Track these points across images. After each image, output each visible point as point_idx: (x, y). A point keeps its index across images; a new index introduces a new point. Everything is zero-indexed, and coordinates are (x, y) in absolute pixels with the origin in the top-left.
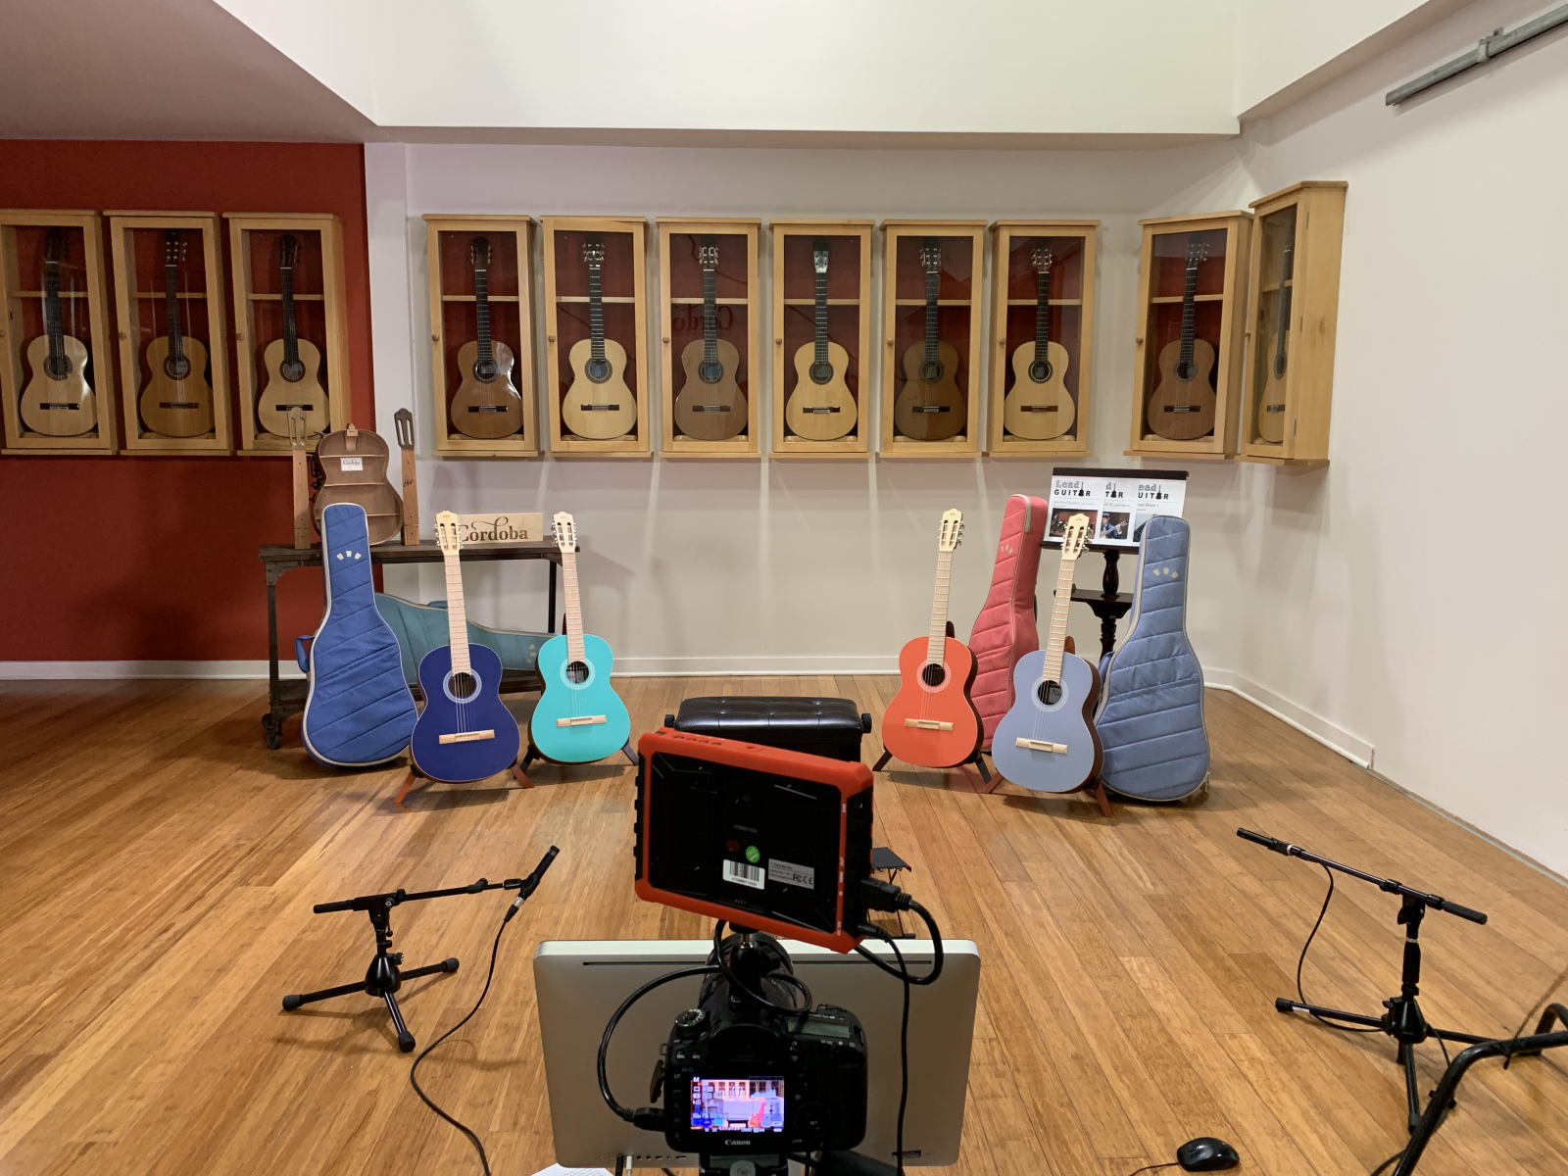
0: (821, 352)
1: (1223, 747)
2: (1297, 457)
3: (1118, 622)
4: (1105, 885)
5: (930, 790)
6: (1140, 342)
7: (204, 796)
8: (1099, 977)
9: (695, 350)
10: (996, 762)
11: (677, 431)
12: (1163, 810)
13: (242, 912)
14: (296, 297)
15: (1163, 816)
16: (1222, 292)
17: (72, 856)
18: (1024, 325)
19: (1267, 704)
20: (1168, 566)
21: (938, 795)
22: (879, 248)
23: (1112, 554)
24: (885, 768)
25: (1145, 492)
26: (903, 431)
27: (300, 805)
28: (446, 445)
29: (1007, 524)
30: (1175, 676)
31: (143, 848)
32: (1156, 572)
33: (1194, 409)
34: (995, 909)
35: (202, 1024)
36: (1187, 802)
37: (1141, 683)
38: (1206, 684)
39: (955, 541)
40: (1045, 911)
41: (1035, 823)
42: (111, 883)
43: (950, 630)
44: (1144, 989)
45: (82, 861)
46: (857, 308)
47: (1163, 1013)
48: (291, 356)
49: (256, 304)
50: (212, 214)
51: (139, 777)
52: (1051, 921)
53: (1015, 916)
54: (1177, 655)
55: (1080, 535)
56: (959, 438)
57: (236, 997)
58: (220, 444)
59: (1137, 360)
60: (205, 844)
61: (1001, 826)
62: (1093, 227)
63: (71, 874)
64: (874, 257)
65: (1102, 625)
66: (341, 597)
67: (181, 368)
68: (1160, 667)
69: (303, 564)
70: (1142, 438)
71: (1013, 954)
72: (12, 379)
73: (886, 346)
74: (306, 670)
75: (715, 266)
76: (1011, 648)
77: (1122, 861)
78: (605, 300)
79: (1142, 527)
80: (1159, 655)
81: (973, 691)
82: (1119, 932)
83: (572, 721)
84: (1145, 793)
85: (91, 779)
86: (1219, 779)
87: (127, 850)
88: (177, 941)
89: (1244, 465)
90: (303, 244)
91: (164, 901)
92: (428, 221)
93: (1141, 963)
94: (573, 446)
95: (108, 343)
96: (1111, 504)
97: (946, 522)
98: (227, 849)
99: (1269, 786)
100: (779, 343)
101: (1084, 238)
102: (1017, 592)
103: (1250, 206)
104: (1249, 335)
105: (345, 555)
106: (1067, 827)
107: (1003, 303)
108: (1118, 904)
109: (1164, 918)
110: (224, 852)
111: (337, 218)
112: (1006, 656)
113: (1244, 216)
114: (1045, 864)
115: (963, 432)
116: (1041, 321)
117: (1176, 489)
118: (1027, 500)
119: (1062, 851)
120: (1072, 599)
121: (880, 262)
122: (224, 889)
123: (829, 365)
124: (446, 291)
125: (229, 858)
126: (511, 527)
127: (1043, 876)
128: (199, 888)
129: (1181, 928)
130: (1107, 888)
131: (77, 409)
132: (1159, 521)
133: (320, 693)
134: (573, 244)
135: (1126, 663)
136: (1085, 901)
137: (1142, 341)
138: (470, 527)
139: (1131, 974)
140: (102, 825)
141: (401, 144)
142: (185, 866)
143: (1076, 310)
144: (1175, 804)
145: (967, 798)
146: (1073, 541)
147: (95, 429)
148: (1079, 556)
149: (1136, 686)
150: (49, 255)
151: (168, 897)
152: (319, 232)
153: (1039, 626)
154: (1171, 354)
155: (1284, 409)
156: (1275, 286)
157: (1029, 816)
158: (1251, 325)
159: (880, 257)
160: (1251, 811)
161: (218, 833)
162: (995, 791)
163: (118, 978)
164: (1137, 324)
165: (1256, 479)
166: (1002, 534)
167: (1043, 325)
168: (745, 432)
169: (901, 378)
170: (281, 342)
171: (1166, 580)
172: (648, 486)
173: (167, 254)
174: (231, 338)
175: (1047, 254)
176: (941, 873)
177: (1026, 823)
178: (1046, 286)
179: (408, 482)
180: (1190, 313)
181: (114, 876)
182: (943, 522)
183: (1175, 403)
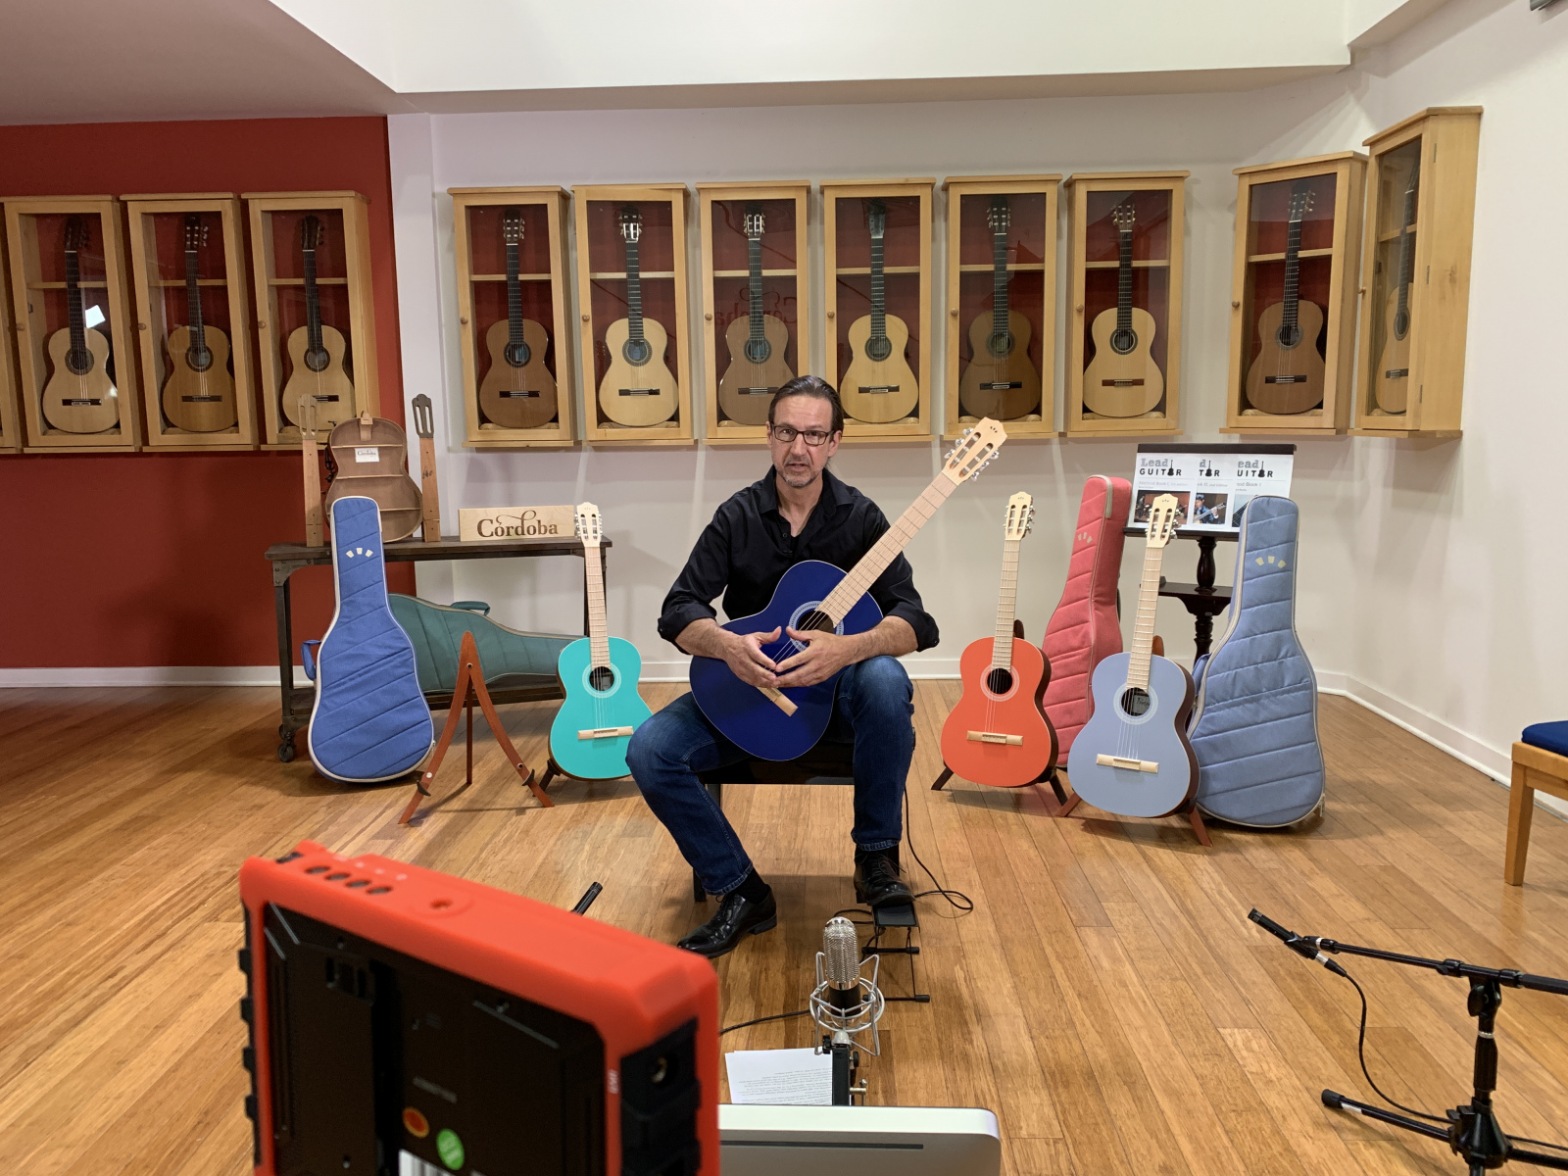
0: (878, 326)
1: (1339, 764)
2: (1423, 428)
3: (1215, 619)
4: (1201, 934)
5: (996, 813)
6: (1236, 306)
7: (199, 815)
8: (1195, 1055)
9: (740, 331)
10: (1070, 781)
11: (722, 416)
12: (1271, 838)
13: (200, 955)
14: (319, 281)
15: (1268, 844)
16: (1331, 246)
17: (39, 884)
18: (1102, 289)
19: (1388, 712)
20: (1274, 554)
21: (1006, 819)
22: (940, 210)
23: (1207, 542)
24: (944, 787)
25: (1245, 470)
26: (968, 410)
27: (296, 827)
28: (477, 435)
29: (1085, 510)
30: (1283, 681)
31: (116, 875)
32: (1260, 561)
33: (1300, 379)
34: (1067, 962)
35: (119, 1097)
36: (1299, 828)
37: (1243, 690)
38: (1320, 689)
39: (1023, 528)
40: (1128, 966)
41: (1118, 853)
42: (71, 917)
43: (1018, 629)
44: (1251, 1073)
45: (49, 890)
46: (916, 276)
47: (1277, 1108)
48: (316, 345)
49: (279, 290)
50: (231, 195)
51: (138, 792)
52: (1135, 979)
53: (1091, 972)
54: (1285, 657)
55: (1168, 518)
56: (1033, 417)
57: (166, 1062)
58: (243, 438)
59: (1234, 324)
60: (183, 871)
61: (1078, 856)
62: (1181, 178)
63: (32, 905)
64: (936, 220)
65: (1197, 623)
66: (351, 598)
67: (203, 359)
68: (1265, 671)
69: (312, 561)
70: (1240, 414)
71: (1087, 1022)
72: (33, 374)
73: (950, 318)
74: (313, 677)
75: (761, 235)
76: (1090, 652)
77: (1222, 901)
78: (643, 275)
79: (1242, 510)
80: (1263, 657)
81: (1046, 699)
82: (1219, 995)
83: (595, 732)
84: (1247, 818)
85: (88, 794)
86: (1336, 801)
87: (100, 877)
88: (121, 989)
89: (1358, 440)
90: (326, 226)
91: (123, 938)
92: (454, 195)
93: (1247, 1037)
94: (609, 433)
95: (129, 334)
96: (1206, 484)
97: (1013, 507)
98: (206, 877)
99: (1396, 811)
100: (831, 317)
101: (1171, 191)
102: (1097, 586)
103: (1364, 144)
104: (1364, 292)
105: (355, 552)
106: (1156, 859)
107: (1081, 266)
108: (1217, 957)
109: (1275, 977)
110: (204, 880)
111: (359, 195)
112: (1084, 659)
113: (1356, 158)
114: (1129, 905)
115: (1037, 411)
116: (1123, 284)
117: (1281, 467)
118: (1108, 481)
119: (1147, 886)
120: (1161, 594)
121: (943, 224)
122: (190, 924)
123: (887, 339)
124: (474, 270)
125: (205, 888)
126: (539, 521)
127: (1126, 920)
128: (162, 924)
129: (1296, 990)
130: (1204, 936)
131: (99, 404)
132: (1263, 501)
133: (326, 702)
134: (609, 214)
135: (1225, 667)
136: (1176, 952)
137: (1239, 305)
138: (494, 521)
139: (1234, 1052)
140: (82, 848)
141: (426, 114)
142: (154, 899)
143: (1164, 272)
144: (1284, 831)
145: (1039, 822)
146: (1159, 526)
147: (117, 426)
148: (1167, 543)
149: (1236, 695)
150: (68, 244)
151: (127, 934)
152: (340, 211)
153: (1123, 625)
154: (1272, 318)
155: (1407, 375)
156: (1394, 233)
157: (1111, 844)
158: (1366, 280)
159: (942, 219)
160: (1376, 839)
161: (201, 858)
162: (1072, 814)
163: (43, 1035)
164: (1234, 286)
165: (1373, 455)
166: (1079, 522)
167: (1126, 290)
169: (967, 354)
170: (304, 330)
171: (1271, 570)
172: (692, 477)
173: (187, 239)
174: (253, 326)
175: (1129, 210)
176: (1005, 915)
177: (1106, 852)
178: (1129, 248)
179: (431, 475)
180: (1293, 271)
181: (76, 909)
182: (1009, 507)
183: (1278, 374)
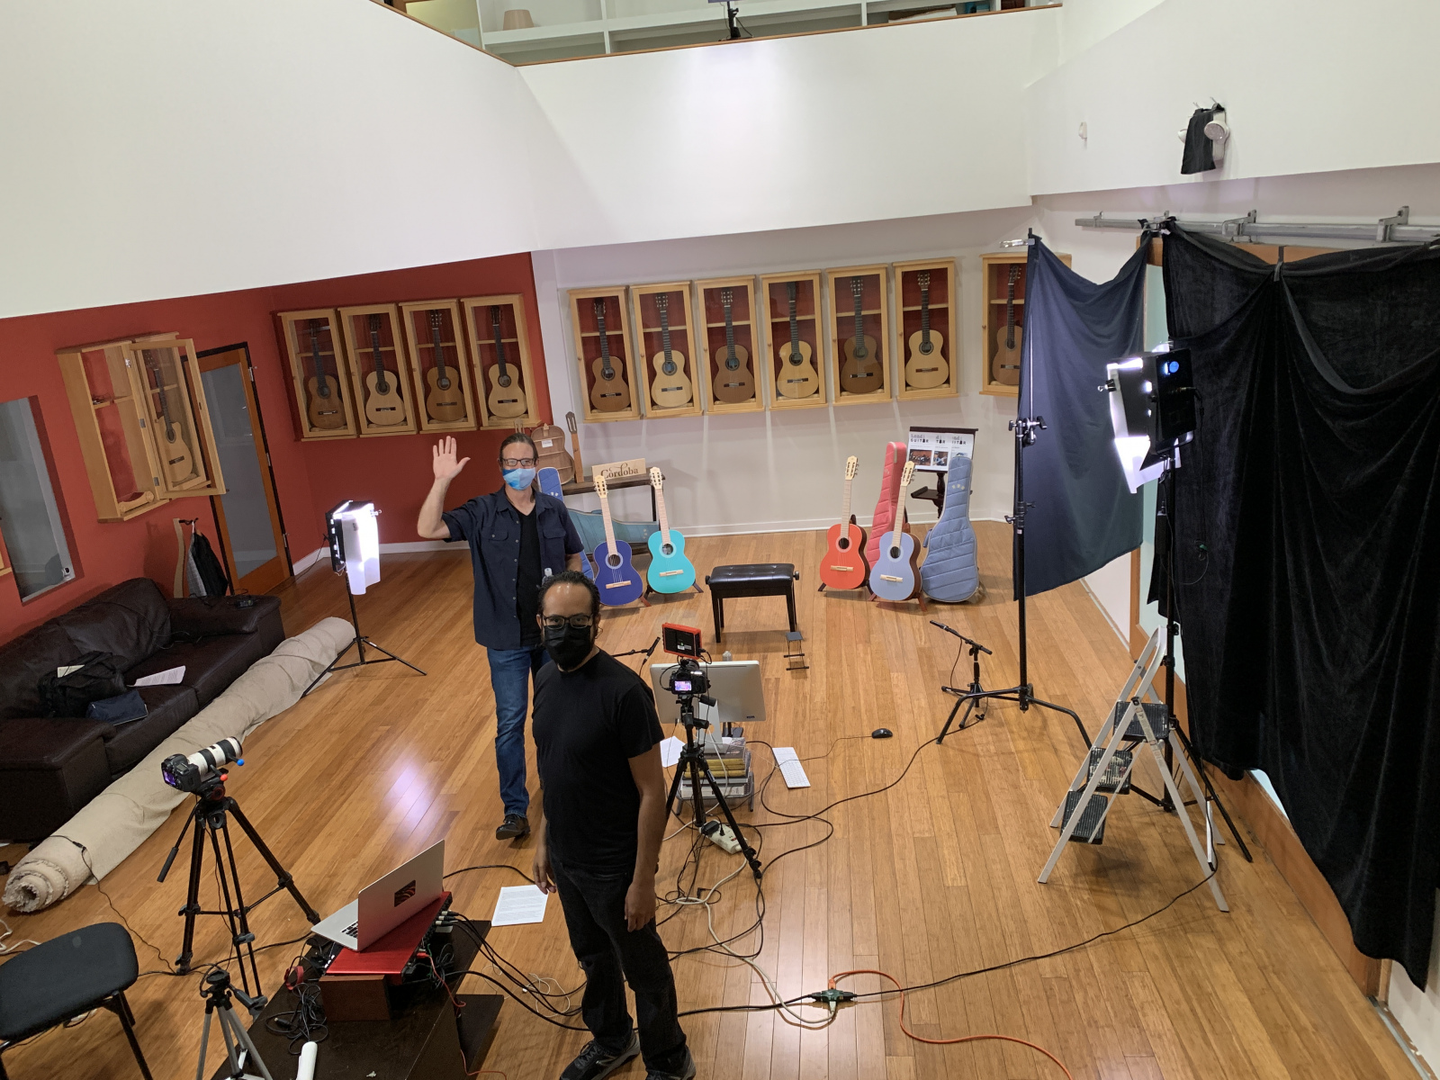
0: (795, 347)
5: (842, 601)
6: (984, 328)
8: (878, 680)
9: (723, 353)
10: (874, 586)
11: (716, 399)
14: (503, 341)
15: (953, 609)
18: (912, 322)
20: (963, 483)
21: (847, 603)
22: (824, 286)
23: (940, 474)
24: (822, 591)
25: (955, 440)
26: (846, 389)
28: (590, 416)
29: (887, 458)
30: (962, 540)
32: (954, 487)
33: (1016, 367)
34: (848, 655)
36: (971, 602)
37: (945, 544)
39: (853, 474)
43: (853, 520)
44: (894, 684)
46: (813, 320)
47: (896, 692)
48: (503, 373)
49: (481, 346)
50: (455, 300)
52: (870, 660)
53: (855, 659)
54: (963, 529)
55: (910, 472)
56: (880, 390)
58: (470, 424)
59: (984, 338)
61: (869, 617)
62: (952, 262)
64: (822, 292)
67: (446, 384)
68: (954, 535)
70: (990, 384)
71: (847, 673)
73: (833, 341)
75: (731, 303)
76: (883, 529)
77: (917, 632)
78: (670, 328)
79: (953, 460)
80: (954, 529)
81: (864, 550)
82: (897, 664)
83: (667, 573)
84: (947, 598)
90: (505, 313)
92: (569, 293)
93: (899, 675)
94: (659, 412)
95: (407, 373)
96: (939, 447)
97: (849, 463)
100: (770, 344)
101: (947, 268)
102: (893, 494)
106: (900, 617)
107: (900, 310)
108: (903, 652)
109: (920, 657)
111: (520, 296)
112: (880, 532)
114: (881, 634)
115: (882, 387)
116: (924, 318)
117: (969, 439)
118: (896, 445)
119: (892, 627)
121: (825, 294)
123: (800, 354)
124: (583, 330)
126: (628, 468)
127: (877, 639)
129: (925, 661)
130: (903, 645)
131: (395, 410)
132: (961, 456)
134: (650, 300)
136: (890, 651)
137: (986, 327)
138: (608, 470)
139: (891, 678)
143: (946, 310)
144: (959, 603)
145: (860, 604)
146: (906, 476)
147: (405, 420)
149: (942, 546)
150: (372, 329)
152: (512, 305)
154: (1003, 334)
157: (885, 612)
159: (825, 291)
162: (874, 600)
164: (983, 316)
166: (885, 464)
167: (926, 321)
168: (754, 396)
169: (843, 360)
170: (497, 366)
171: (959, 490)
172: (702, 429)
173: (433, 323)
174: (471, 365)
175: (926, 279)
178: (926, 299)
179: (576, 450)
180: (1010, 311)
183: (1006, 363)
